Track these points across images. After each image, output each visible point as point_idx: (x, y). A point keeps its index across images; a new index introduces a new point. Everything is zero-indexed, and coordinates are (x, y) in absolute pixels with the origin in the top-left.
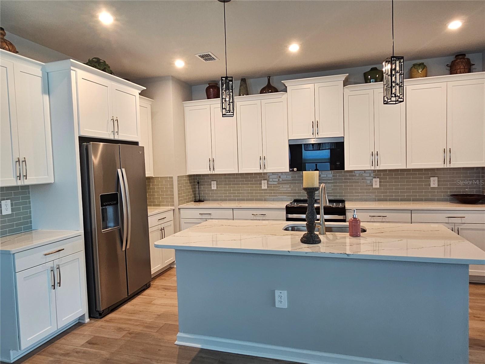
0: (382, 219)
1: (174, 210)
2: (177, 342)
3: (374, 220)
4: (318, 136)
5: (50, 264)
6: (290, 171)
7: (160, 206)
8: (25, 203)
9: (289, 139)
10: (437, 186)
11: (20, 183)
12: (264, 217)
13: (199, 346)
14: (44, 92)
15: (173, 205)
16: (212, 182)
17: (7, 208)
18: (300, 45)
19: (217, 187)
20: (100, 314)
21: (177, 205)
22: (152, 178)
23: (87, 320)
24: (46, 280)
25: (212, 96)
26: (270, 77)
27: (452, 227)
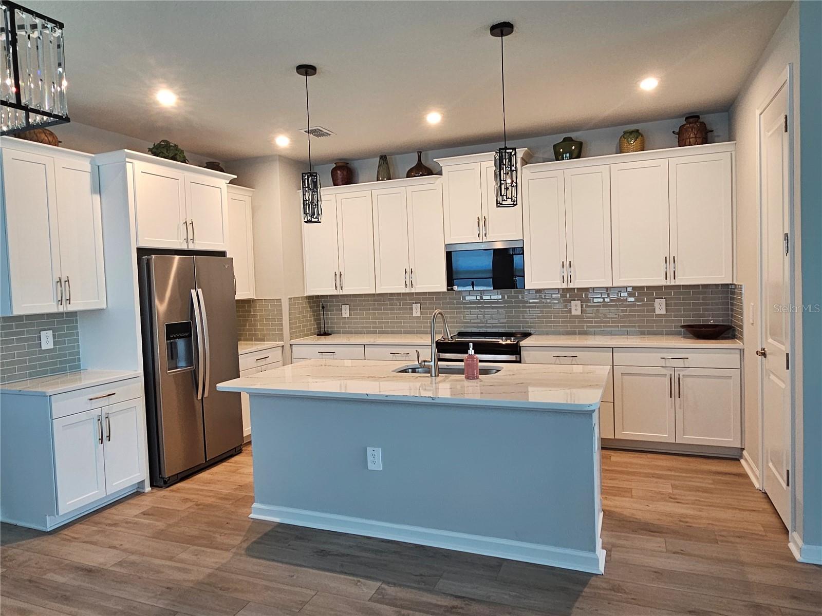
0: (572, 360)
1: (283, 346)
2: (251, 516)
3: (560, 362)
4: (486, 239)
5: (98, 412)
6: (448, 290)
7: (264, 341)
8: (72, 335)
9: (446, 243)
10: (665, 313)
11: (61, 309)
12: (407, 358)
13: (277, 520)
14: (93, 191)
15: (282, 340)
16: (343, 306)
17: (47, 340)
18: (442, 115)
19: (350, 314)
20: (165, 482)
21: (287, 341)
22: (254, 300)
23: (148, 489)
24: (91, 431)
25: (339, 181)
26: (421, 152)
27: (671, 373)
